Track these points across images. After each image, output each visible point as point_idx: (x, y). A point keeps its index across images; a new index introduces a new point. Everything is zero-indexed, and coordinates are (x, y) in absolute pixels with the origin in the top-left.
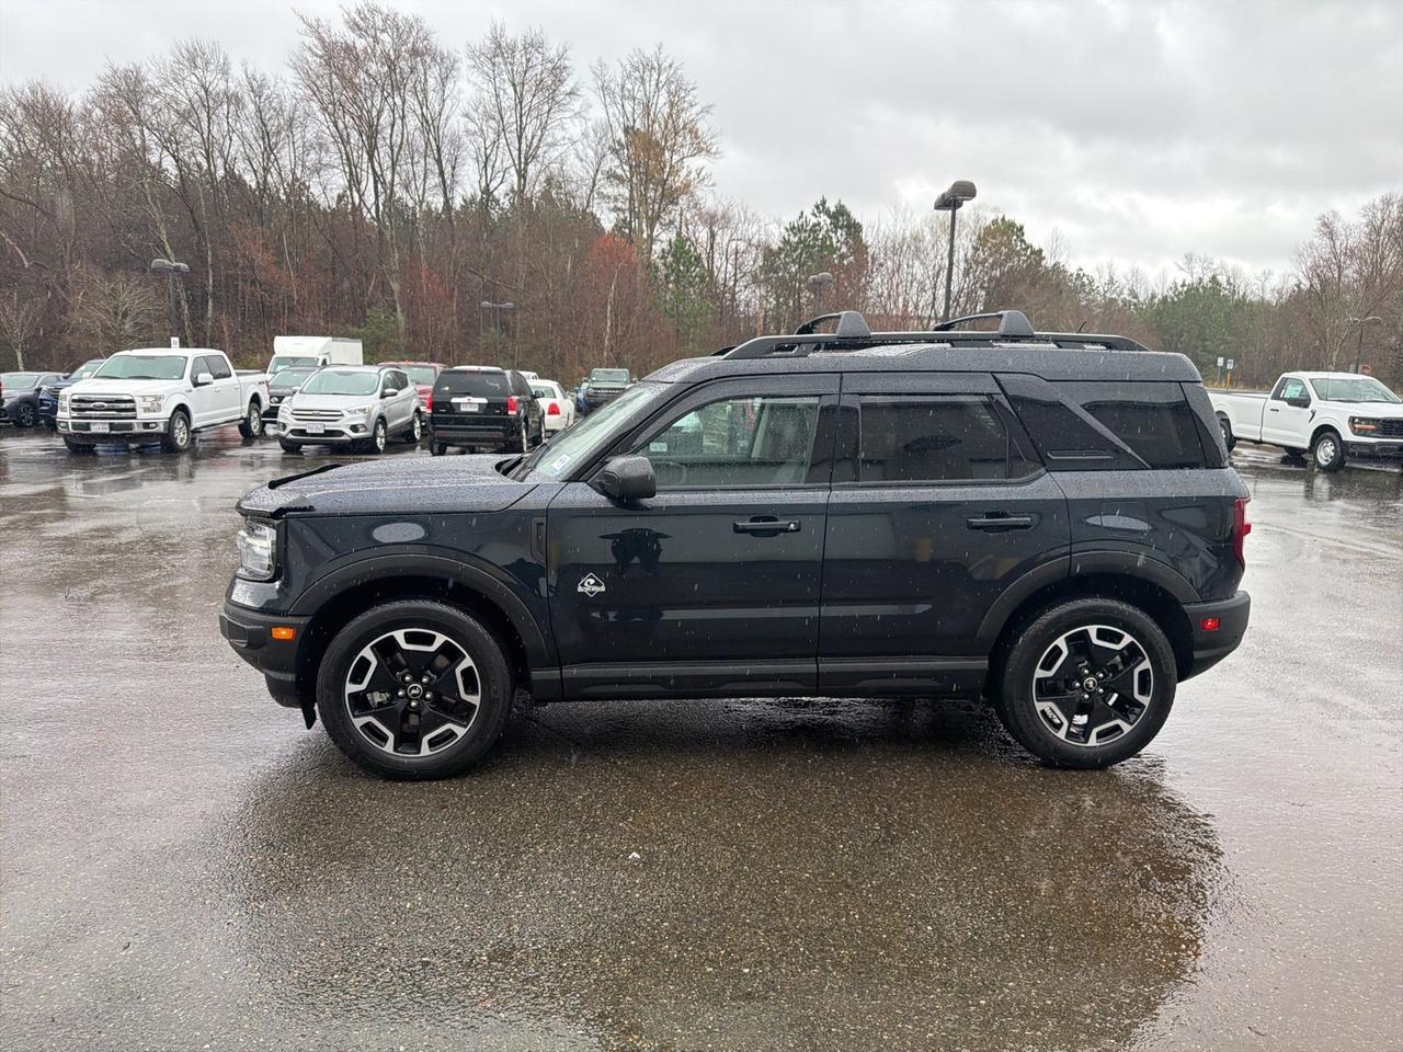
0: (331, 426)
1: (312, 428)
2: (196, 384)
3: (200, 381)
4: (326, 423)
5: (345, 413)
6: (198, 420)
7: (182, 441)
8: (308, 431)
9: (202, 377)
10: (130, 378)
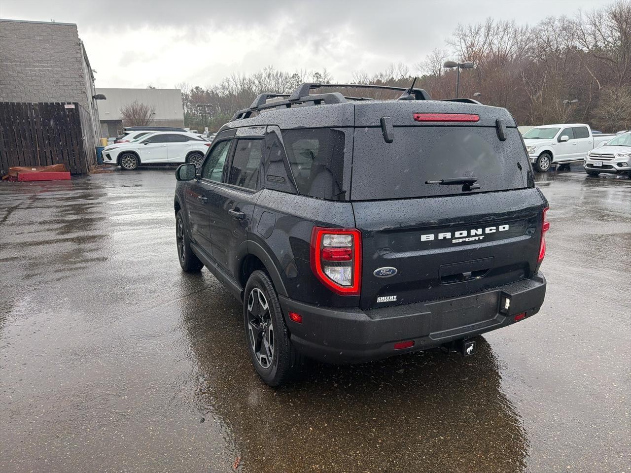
0: (606, 163)
1: (596, 164)
2: (560, 141)
3: (562, 139)
4: (603, 161)
5: (616, 156)
6: (557, 158)
7: (544, 167)
8: (594, 165)
9: (563, 138)
10: (532, 138)
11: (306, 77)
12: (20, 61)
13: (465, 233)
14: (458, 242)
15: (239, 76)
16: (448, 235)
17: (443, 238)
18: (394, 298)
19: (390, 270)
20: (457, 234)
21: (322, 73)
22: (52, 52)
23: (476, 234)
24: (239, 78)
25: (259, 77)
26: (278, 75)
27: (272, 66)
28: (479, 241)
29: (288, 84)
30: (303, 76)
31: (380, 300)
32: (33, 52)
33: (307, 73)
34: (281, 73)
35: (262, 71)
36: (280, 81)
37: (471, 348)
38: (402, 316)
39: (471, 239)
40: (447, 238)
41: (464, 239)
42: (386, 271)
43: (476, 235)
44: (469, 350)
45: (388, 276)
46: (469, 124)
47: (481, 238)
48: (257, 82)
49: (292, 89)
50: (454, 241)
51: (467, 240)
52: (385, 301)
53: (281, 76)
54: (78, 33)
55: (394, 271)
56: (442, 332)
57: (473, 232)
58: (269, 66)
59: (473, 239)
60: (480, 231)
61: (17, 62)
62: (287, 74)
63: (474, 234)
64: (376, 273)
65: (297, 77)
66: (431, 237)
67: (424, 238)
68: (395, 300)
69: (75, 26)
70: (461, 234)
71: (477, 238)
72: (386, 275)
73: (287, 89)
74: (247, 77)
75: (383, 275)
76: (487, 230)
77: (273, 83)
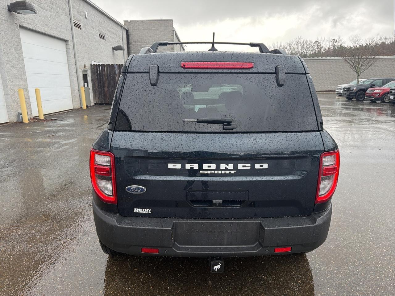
11: (324, 42)
12: (144, 42)
13: (213, 166)
14: (206, 173)
15: (277, 44)
16: (196, 166)
17: (190, 168)
18: (148, 211)
19: (139, 188)
20: (205, 166)
21: (336, 39)
22: (160, 36)
23: (225, 167)
24: (277, 45)
25: (290, 45)
26: (304, 42)
27: (301, 37)
28: (230, 175)
29: (311, 48)
30: (322, 42)
31: (136, 210)
32: (150, 36)
33: (326, 40)
34: (306, 41)
35: (294, 40)
36: (305, 46)
37: (219, 267)
38: (144, 227)
39: (220, 172)
40: (194, 168)
41: (213, 172)
42: (136, 189)
43: (226, 169)
44: (216, 268)
45: (138, 193)
46: (239, 71)
47: (233, 172)
48: (288, 48)
49: (313, 51)
50: (202, 172)
51: (216, 172)
52: (141, 212)
53: (306, 42)
54: (173, 24)
55: (142, 190)
56: (190, 246)
57: (223, 166)
58: (299, 37)
59: (223, 172)
60: (231, 166)
61: (142, 42)
62: (311, 41)
63: (224, 168)
64: (127, 189)
65: (317, 43)
66: (178, 166)
67: (171, 166)
68: (150, 212)
69: (172, 20)
70: (210, 167)
71: (227, 172)
72: (135, 192)
73: (309, 52)
74: (282, 45)
75: (133, 192)
76: (240, 166)
77: (300, 48)
